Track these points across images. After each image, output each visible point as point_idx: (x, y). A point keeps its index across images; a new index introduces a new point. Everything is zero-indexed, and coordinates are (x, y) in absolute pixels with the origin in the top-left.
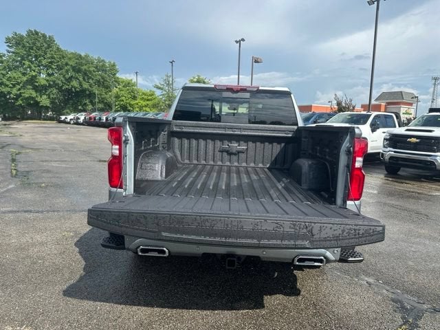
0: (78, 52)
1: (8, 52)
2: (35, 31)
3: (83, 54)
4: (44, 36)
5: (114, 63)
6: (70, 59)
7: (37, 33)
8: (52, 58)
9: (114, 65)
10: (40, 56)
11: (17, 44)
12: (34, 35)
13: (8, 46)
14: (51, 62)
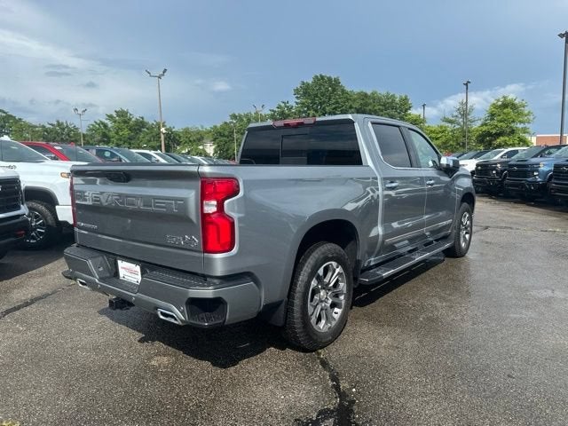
0: (364, 91)
1: (297, 103)
2: (321, 75)
3: (369, 93)
4: (330, 79)
5: (406, 97)
6: (355, 100)
7: (322, 77)
8: (337, 102)
9: (406, 99)
10: (324, 102)
11: (305, 93)
12: (320, 80)
13: (297, 98)
14: (335, 108)
